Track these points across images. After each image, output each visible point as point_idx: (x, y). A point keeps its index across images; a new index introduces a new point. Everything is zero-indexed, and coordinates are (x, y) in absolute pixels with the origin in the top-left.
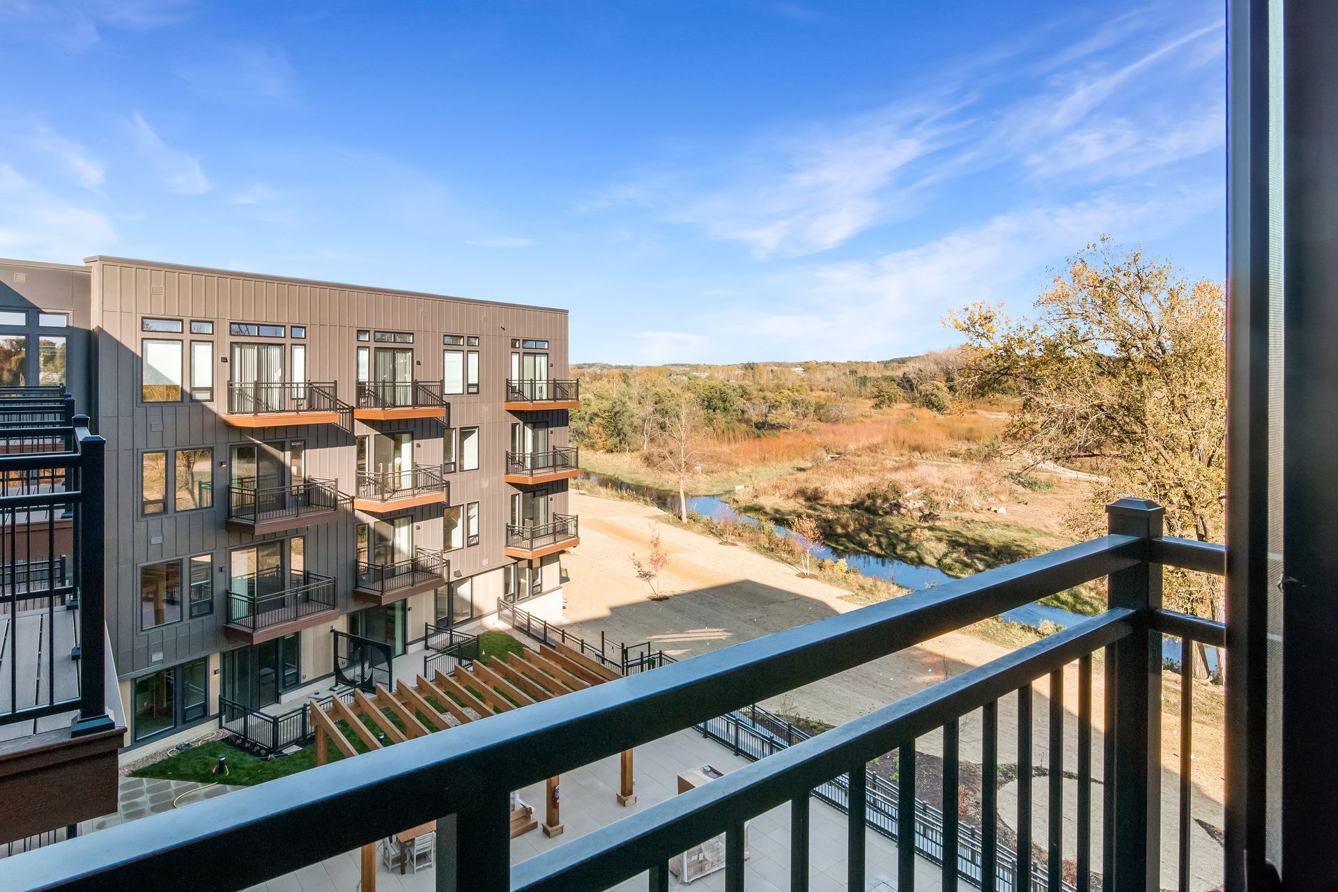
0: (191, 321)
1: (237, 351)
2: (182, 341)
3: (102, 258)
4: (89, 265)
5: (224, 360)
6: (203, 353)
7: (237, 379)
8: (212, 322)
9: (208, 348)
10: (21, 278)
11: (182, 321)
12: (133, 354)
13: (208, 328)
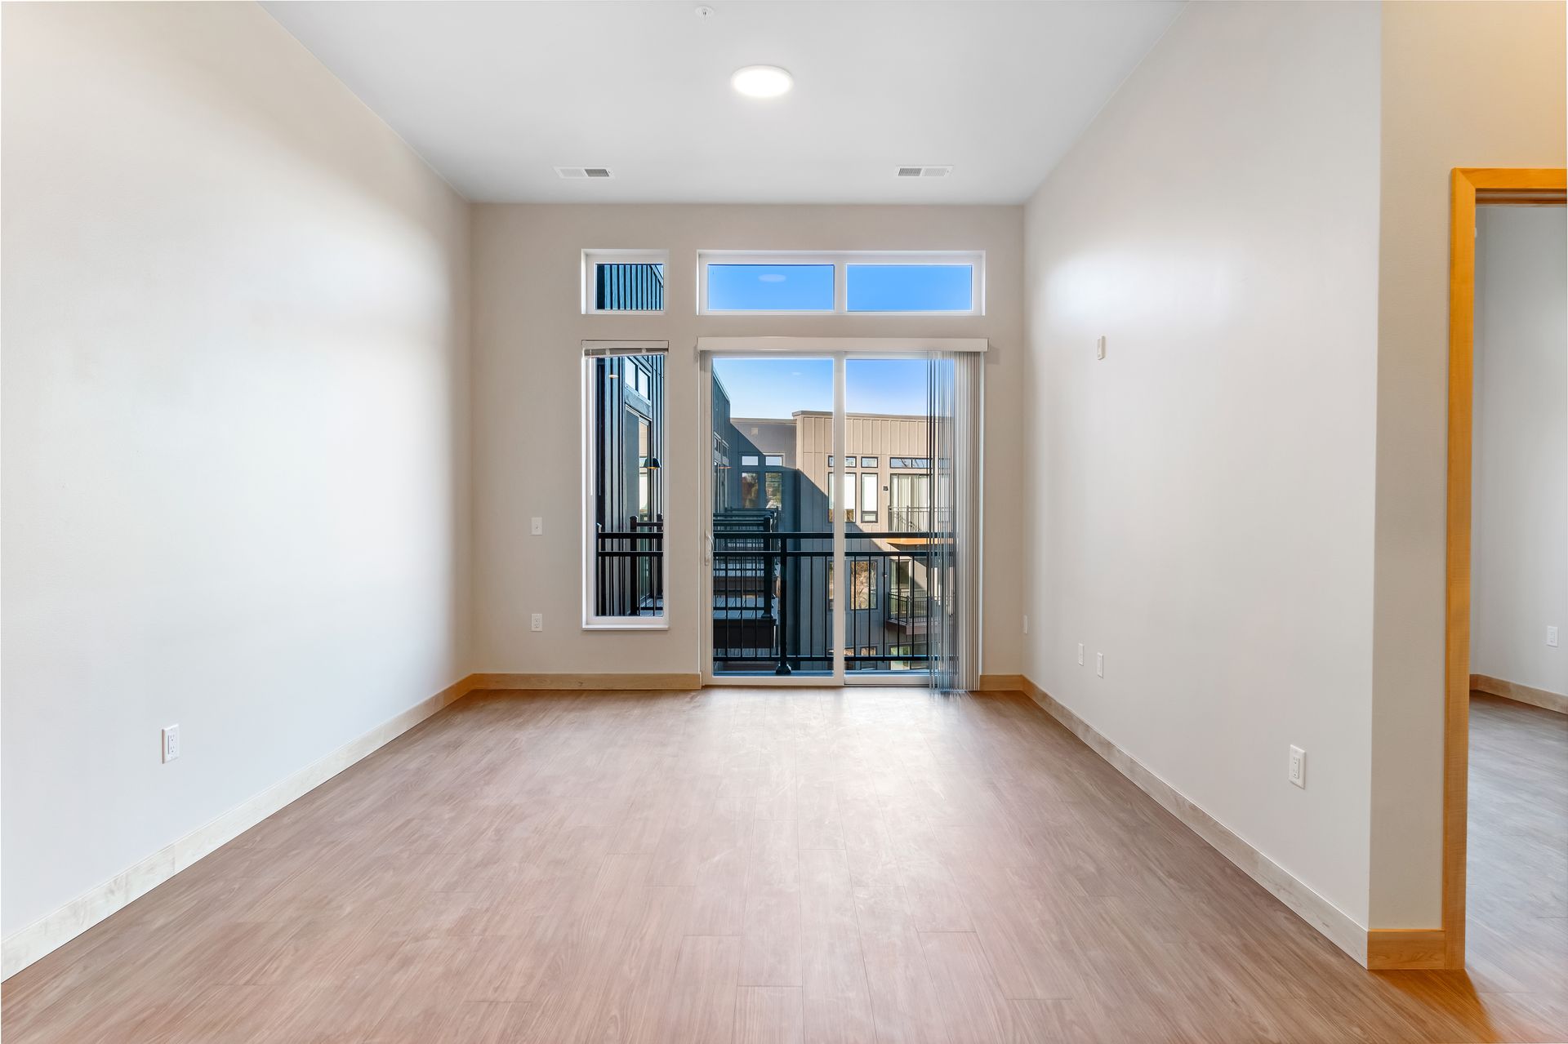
0: (862, 457)
1: (895, 480)
2: (855, 473)
3: (803, 413)
4: (796, 418)
5: (886, 488)
6: (870, 482)
7: (895, 504)
8: (877, 458)
9: (874, 478)
10: (755, 431)
11: (855, 457)
12: (823, 494)
13: (873, 463)
